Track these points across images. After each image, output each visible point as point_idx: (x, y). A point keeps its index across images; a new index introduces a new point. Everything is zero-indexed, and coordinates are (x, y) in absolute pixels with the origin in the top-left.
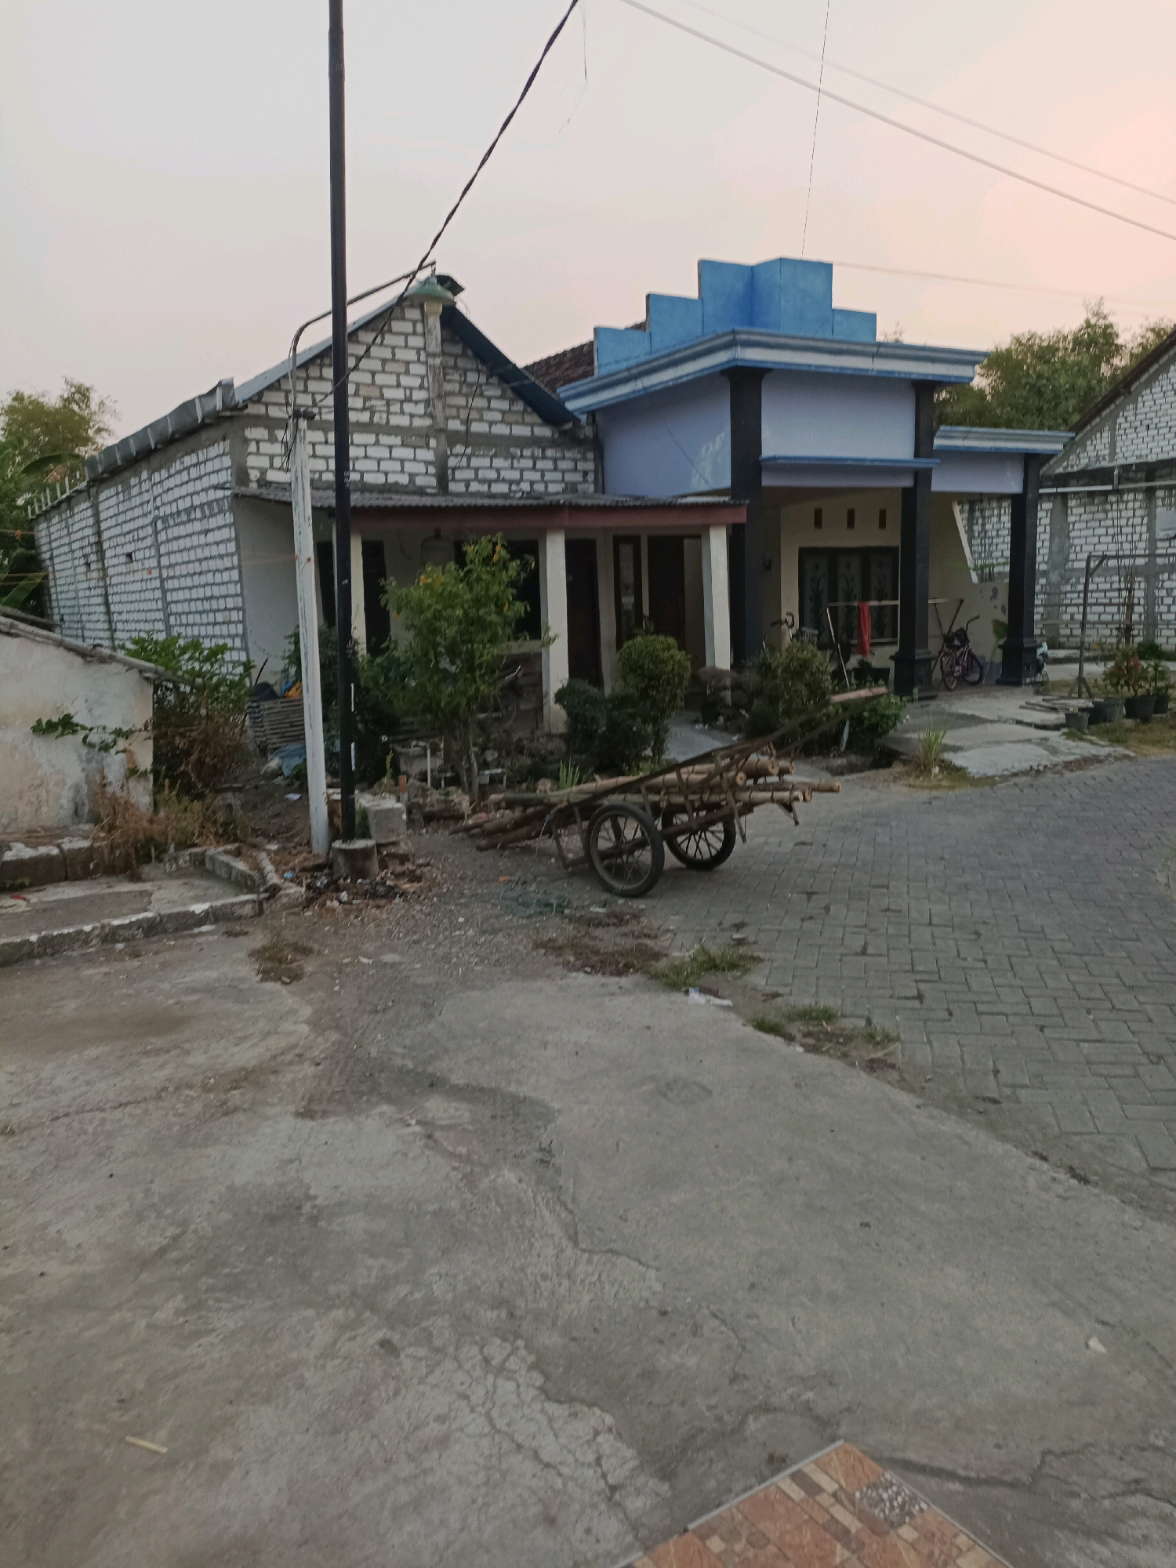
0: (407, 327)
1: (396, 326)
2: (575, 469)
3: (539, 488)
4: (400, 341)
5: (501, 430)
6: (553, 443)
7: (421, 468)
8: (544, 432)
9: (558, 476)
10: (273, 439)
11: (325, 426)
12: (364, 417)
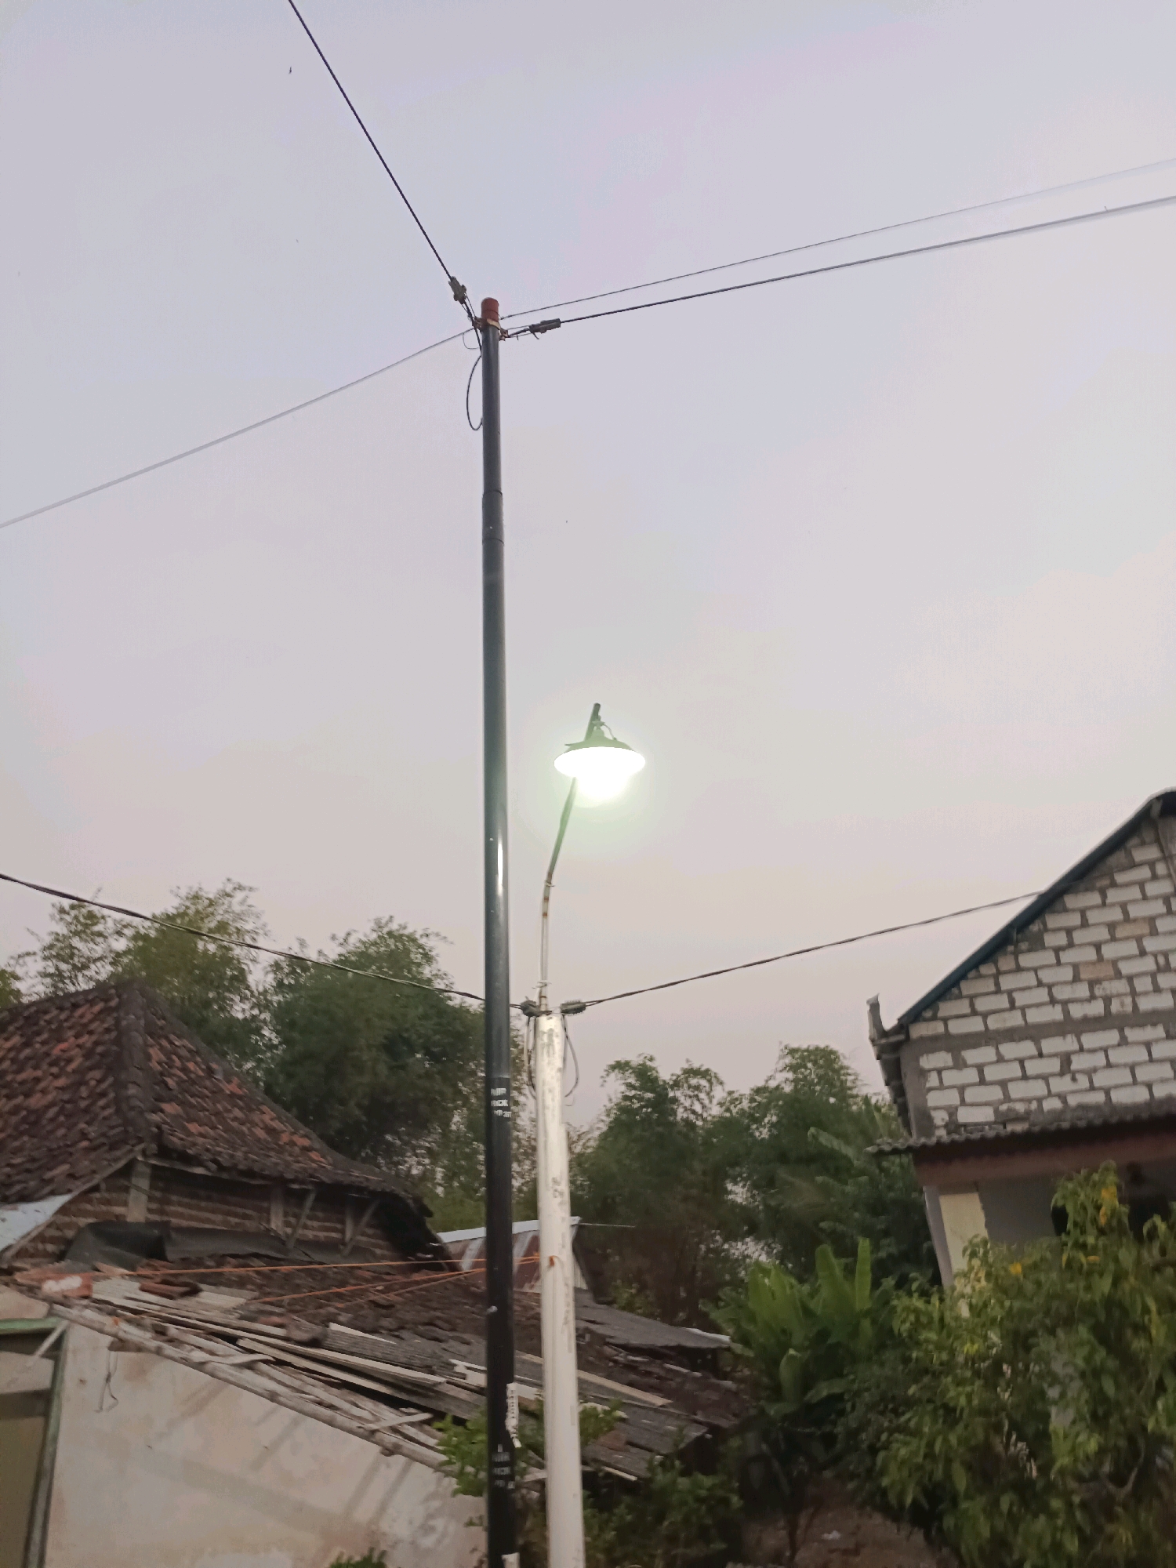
0: (1141, 873)
1: (1121, 875)
4: (1133, 893)
10: (959, 1064)
11: (1034, 1033)
12: (1096, 1008)
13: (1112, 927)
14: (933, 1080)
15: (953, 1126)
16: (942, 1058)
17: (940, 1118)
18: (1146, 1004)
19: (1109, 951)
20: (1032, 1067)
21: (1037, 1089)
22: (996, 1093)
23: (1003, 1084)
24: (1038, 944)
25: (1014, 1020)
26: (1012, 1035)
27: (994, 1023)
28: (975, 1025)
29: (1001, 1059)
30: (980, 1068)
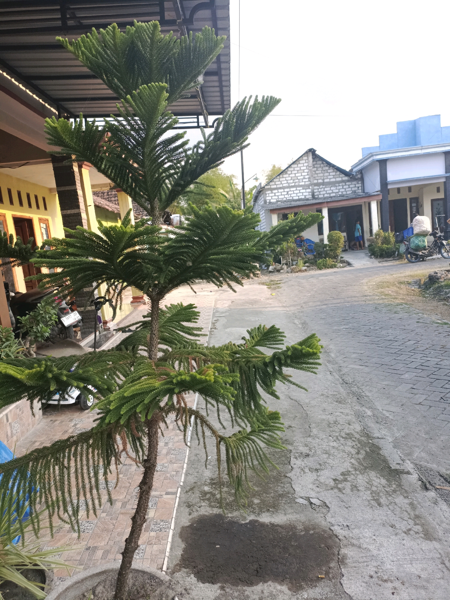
0: (304, 161)
1: (301, 162)
2: (355, 187)
3: (344, 193)
4: (302, 165)
5: (333, 180)
6: (348, 181)
7: (308, 194)
8: (346, 178)
9: (350, 189)
10: (272, 193)
11: (283, 188)
12: (293, 184)
13: (298, 171)
14: (268, 195)
15: (270, 203)
16: (269, 192)
17: (268, 201)
18: (301, 184)
19: (297, 175)
20: (283, 193)
21: (283, 197)
22: (277, 197)
23: (278, 196)
24: (286, 173)
25: (281, 186)
26: (280, 188)
27: (278, 186)
28: (275, 186)
29: (278, 192)
30: (275, 193)
